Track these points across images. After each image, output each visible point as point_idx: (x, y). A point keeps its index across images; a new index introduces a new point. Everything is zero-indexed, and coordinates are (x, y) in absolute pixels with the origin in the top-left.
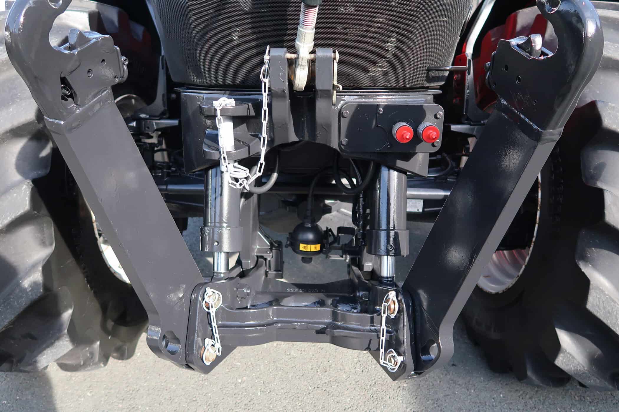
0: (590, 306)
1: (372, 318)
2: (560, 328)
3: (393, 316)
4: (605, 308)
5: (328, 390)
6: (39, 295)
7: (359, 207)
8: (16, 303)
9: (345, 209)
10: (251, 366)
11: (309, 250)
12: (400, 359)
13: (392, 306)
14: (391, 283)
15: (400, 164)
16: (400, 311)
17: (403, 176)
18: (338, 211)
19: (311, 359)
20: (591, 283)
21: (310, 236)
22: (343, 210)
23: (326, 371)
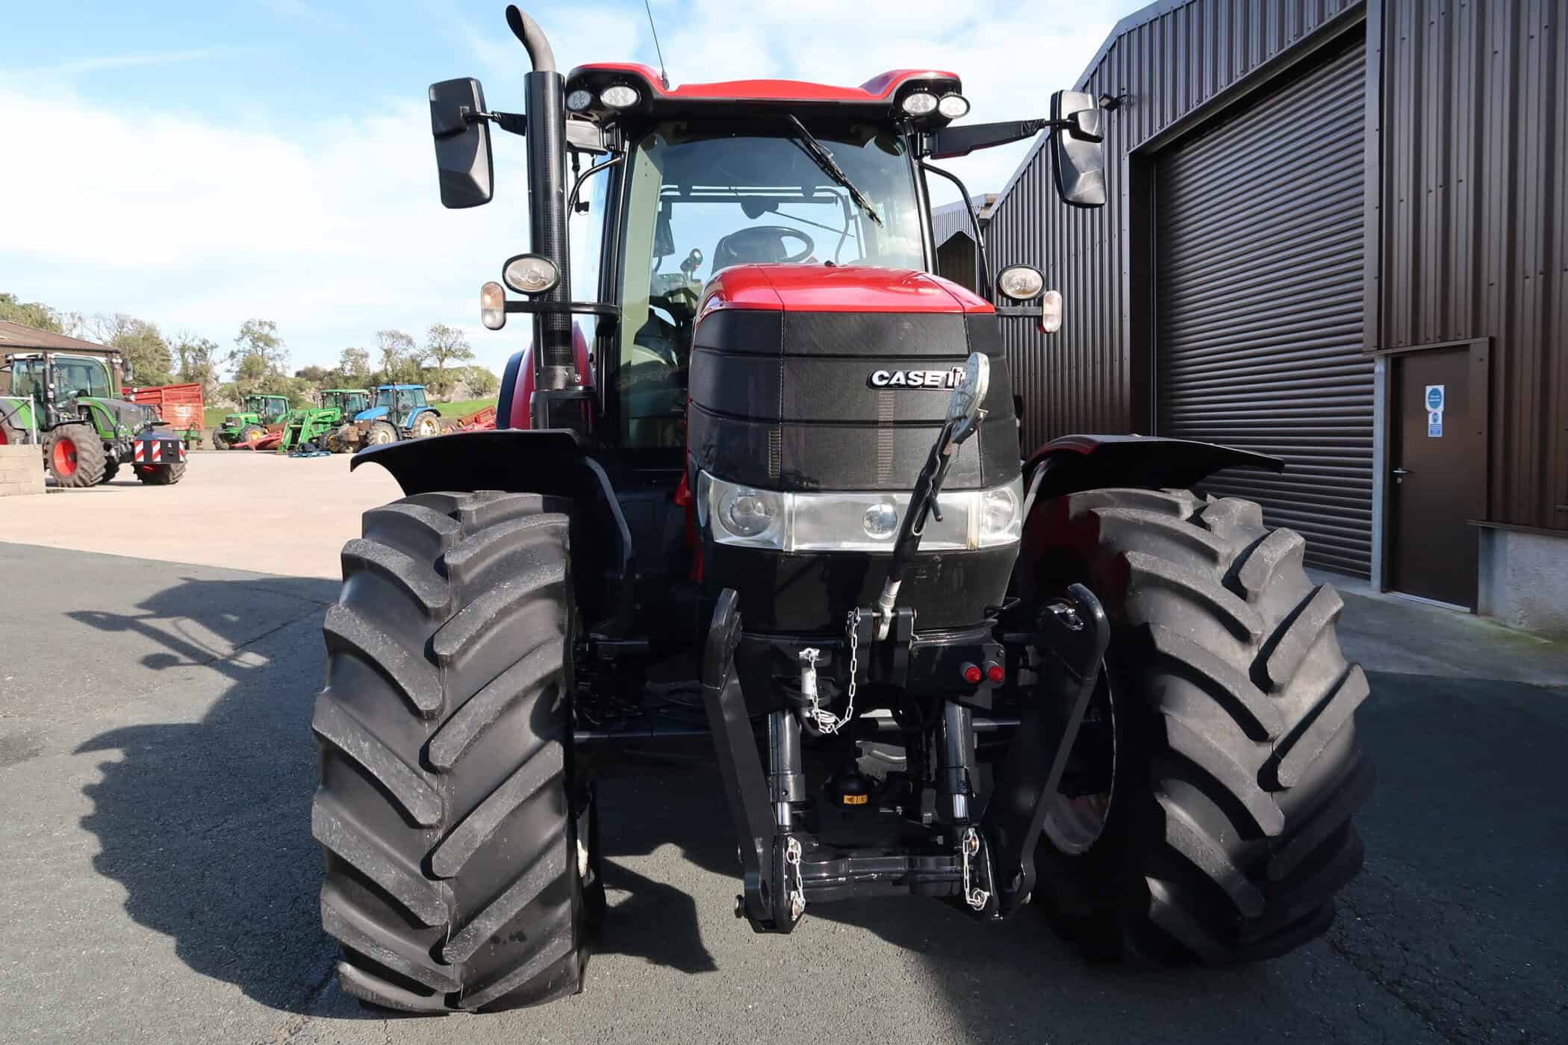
0: (1168, 839)
1: (952, 860)
2: (1150, 876)
3: (973, 854)
4: (1184, 839)
5: (875, 1006)
6: (560, 873)
7: (921, 745)
8: (533, 885)
9: (877, 750)
10: (758, 989)
11: (855, 803)
12: (987, 894)
13: (973, 843)
14: (965, 823)
15: (963, 698)
16: (982, 847)
17: (968, 710)
18: (869, 754)
19: (840, 974)
20: (1167, 813)
21: (854, 786)
22: (875, 752)
23: (865, 986)
